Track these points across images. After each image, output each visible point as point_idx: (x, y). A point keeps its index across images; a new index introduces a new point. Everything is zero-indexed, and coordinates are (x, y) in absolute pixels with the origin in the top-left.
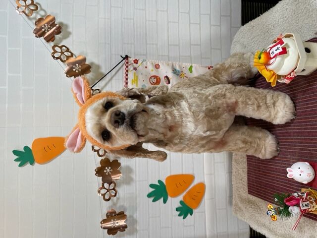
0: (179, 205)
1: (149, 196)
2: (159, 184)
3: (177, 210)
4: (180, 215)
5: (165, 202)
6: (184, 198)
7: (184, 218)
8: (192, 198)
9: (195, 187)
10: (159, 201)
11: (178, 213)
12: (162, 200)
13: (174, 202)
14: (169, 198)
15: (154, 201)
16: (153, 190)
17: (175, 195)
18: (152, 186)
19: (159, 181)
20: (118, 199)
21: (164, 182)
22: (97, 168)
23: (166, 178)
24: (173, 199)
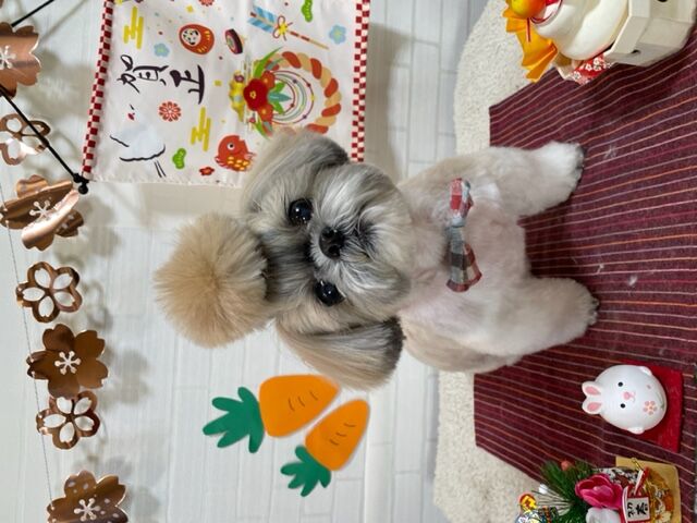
0: (293, 458)
1: (210, 429)
2: (240, 400)
3: (285, 470)
4: (292, 485)
5: (253, 448)
6: (309, 438)
7: (304, 494)
8: (332, 442)
9: (341, 410)
10: (236, 445)
11: (290, 479)
12: (245, 441)
13: (280, 449)
14: (267, 439)
15: (222, 444)
16: (223, 413)
17: (282, 431)
18: (219, 403)
19: (243, 392)
20: (103, 442)
21: (256, 393)
22: (34, 355)
23: (261, 382)
24: (277, 440)
